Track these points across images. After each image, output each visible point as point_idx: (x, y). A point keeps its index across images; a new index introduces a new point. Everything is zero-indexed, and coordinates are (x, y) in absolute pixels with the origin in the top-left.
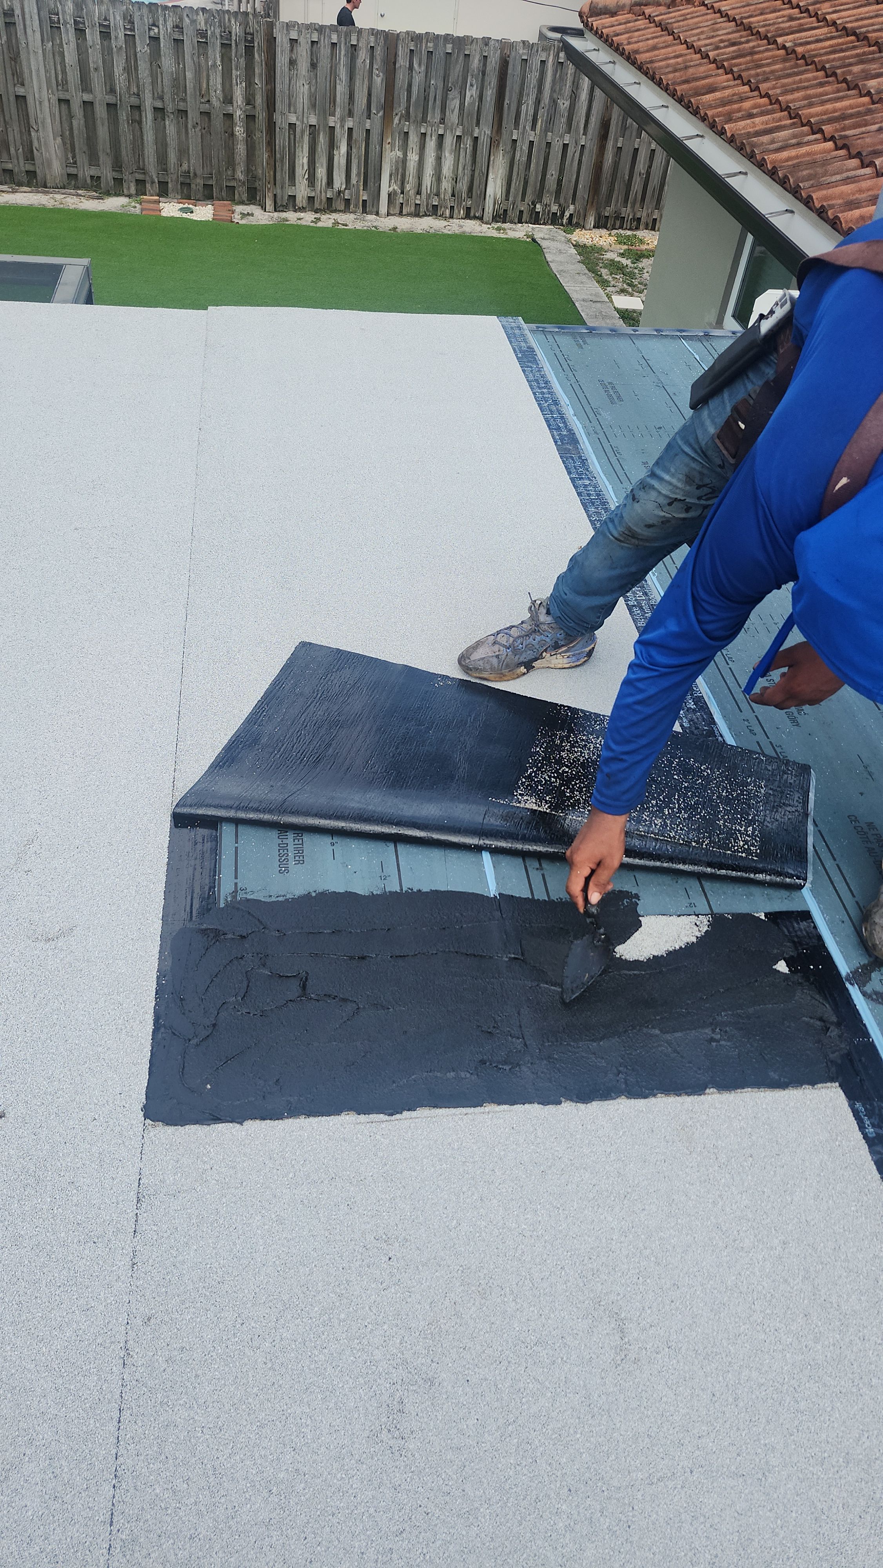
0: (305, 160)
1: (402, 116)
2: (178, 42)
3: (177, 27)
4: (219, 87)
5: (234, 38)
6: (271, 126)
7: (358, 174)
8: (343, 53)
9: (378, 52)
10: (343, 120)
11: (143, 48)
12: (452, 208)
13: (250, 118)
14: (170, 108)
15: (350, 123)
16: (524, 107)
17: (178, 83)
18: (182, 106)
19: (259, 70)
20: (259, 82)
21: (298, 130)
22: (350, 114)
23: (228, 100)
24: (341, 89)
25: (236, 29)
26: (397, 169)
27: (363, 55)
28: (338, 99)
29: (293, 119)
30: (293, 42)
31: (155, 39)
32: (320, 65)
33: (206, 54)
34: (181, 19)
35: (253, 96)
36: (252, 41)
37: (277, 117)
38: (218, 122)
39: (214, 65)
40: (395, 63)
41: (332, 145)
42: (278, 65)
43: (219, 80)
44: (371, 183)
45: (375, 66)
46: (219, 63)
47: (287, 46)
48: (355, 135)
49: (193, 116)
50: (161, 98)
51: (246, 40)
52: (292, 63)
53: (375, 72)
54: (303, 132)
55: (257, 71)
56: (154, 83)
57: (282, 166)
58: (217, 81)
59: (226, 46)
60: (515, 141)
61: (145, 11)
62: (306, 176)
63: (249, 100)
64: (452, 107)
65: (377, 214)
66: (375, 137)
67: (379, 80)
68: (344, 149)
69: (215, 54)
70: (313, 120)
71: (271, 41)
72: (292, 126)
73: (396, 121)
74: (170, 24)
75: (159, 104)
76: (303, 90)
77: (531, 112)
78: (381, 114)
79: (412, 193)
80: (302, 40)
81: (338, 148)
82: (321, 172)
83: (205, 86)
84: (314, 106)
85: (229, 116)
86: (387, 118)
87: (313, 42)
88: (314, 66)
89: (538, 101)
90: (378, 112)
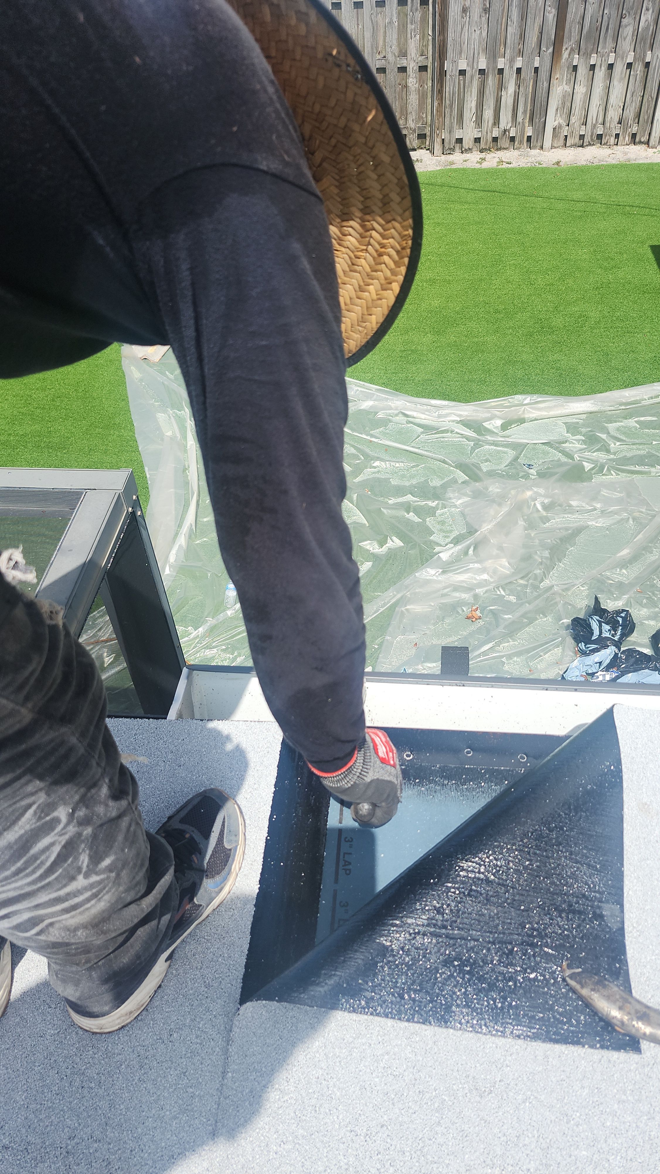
0: (474, 104)
1: (572, 50)
7: (525, 112)
10: (512, 61)
12: (617, 136)
22: (521, 53)
24: (513, 30)
26: (564, 103)
28: (508, 41)
29: (463, 65)
41: (501, 86)
44: (536, 120)
57: (451, 111)
62: (474, 119)
64: (625, 35)
65: (542, 148)
66: (543, 74)
68: (511, 88)
73: (565, 55)
79: (577, 125)
81: (506, 88)
82: (488, 114)
86: (556, 55)
90: (547, 49)
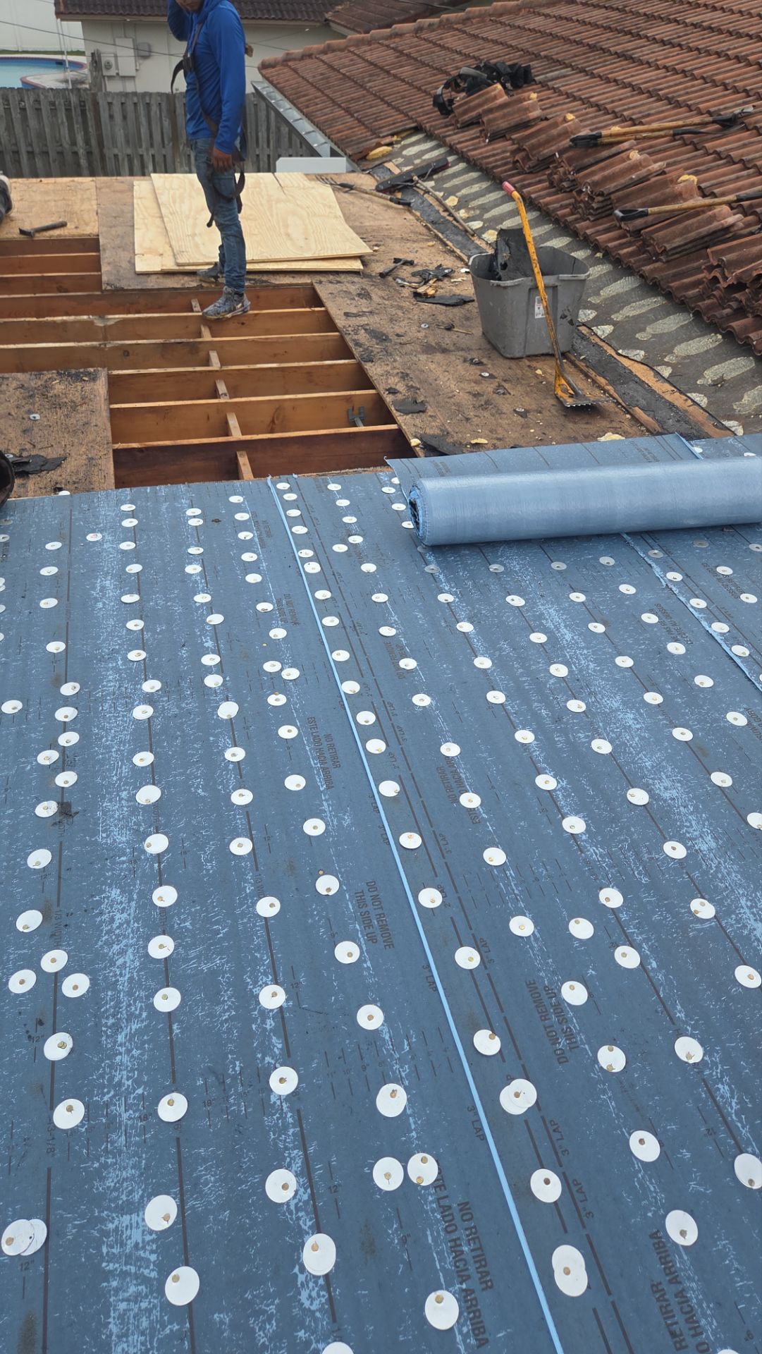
2: (38, 110)
3: (36, 101)
4: (67, 136)
5: (72, 105)
6: (103, 157)
8: (142, 108)
9: (164, 106)
11: (16, 115)
13: (89, 154)
14: (37, 150)
15: (152, 152)
16: (260, 134)
17: (41, 136)
18: (44, 149)
19: (91, 123)
20: (92, 130)
21: (120, 158)
23: (74, 143)
25: (74, 99)
27: (154, 108)
30: (110, 104)
31: (23, 109)
32: (128, 117)
33: (56, 116)
34: (38, 96)
35: (90, 139)
36: (85, 106)
37: (105, 151)
38: (69, 157)
39: (62, 122)
40: (175, 112)
42: (102, 120)
43: (67, 132)
45: (163, 115)
46: (65, 120)
47: (106, 106)
48: (157, 159)
49: (52, 155)
50: (31, 145)
51: (81, 106)
52: (111, 117)
53: (164, 118)
54: (123, 160)
55: (90, 124)
56: (26, 136)
58: (65, 132)
59: (68, 110)
60: (258, 156)
61: (16, 93)
63: (87, 142)
67: (166, 123)
69: (62, 116)
70: (129, 151)
71: (96, 104)
72: (116, 156)
74: (32, 100)
75: (30, 149)
76: (120, 135)
77: (265, 136)
78: (171, 144)
80: (114, 102)
83: (58, 135)
84: (128, 142)
85: (76, 153)
87: (122, 104)
88: (125, 117)
89: (268, 129)
